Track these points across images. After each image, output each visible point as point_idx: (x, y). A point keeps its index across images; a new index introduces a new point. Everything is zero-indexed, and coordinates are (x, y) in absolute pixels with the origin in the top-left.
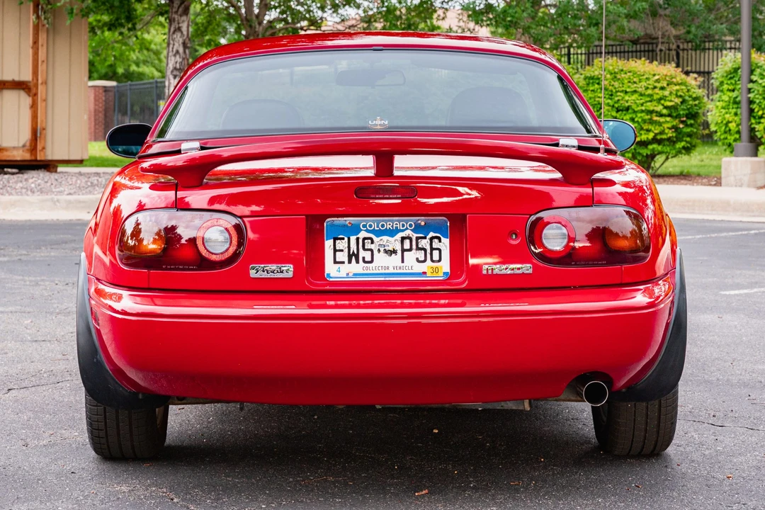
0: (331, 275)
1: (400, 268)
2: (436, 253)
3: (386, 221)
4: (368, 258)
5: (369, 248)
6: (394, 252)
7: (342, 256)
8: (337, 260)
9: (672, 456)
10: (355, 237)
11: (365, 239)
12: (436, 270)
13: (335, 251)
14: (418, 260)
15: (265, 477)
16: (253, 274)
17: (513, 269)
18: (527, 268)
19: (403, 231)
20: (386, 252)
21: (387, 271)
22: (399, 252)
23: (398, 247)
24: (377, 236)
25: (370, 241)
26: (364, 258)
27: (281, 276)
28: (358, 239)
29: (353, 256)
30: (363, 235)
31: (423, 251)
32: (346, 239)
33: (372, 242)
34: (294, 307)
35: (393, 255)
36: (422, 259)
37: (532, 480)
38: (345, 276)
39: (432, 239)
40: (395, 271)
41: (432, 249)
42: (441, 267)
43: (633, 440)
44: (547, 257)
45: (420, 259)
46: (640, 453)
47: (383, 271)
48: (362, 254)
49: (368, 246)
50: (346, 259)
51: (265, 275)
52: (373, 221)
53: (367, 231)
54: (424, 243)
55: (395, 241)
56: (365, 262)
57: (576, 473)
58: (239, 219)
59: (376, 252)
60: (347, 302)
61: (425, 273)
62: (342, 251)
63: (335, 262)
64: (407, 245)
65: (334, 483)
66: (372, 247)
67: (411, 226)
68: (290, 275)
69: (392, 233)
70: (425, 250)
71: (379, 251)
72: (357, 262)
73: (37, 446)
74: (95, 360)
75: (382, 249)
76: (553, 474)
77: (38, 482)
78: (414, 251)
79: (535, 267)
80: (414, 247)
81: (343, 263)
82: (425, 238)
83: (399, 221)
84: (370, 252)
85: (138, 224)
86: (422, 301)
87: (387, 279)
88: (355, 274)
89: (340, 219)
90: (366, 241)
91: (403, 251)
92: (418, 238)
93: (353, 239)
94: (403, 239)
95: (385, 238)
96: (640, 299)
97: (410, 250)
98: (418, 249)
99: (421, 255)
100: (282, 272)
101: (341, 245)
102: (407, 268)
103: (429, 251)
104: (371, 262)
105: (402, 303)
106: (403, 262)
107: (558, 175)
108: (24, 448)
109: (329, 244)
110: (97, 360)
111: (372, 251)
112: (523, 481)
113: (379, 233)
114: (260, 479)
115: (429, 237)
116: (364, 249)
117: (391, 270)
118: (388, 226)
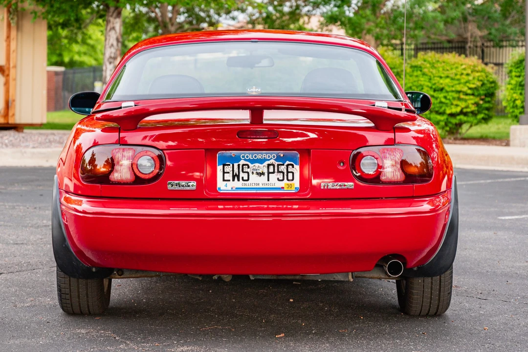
0: (221, 189)
1: (266, 184)
2: (290, 175)
3: (258, 154)
4: (246, 178)
5: (246, 171)
6: (263, 174)
7: (228, 176)
8: (225, 179)
9: (449, 317)
10: (237, 164)
11: (243, 165)
12: (290, 186)
13: (224, 173)
14: (278, 180)
15: (176, 326)
16: (169, 187)
17: (341, 186)
18: (350, 185)
19: (269, 160)
20: (257, 174)
21: (258, 187)
22: (266, 174)
23: (266, 171)
24: (252, 164)
25: (247, 166)
26: (243, 178)
27: (188, 188)
28: (239, 165)
29: (236, 177)
30: (242, 162)
31: (282, 174)
32: (231, 165)
33: (248, 167)
34: (196, 209)
35: (262, 176)
36: (281, 178)
37: (354, 329)
38: (230, 189)
39: (288, 165)
40: (263, 187)
41: (288, 172)
42: (294, 184)
43: (422, 305)
44: (364, 178)
45: (280, 179)
46: (427, 314)
47: (256, 187)
48: (242, 175)
49: (246, 169)
50: (231, 179)
51: (177, 188)
52: (249, 154)
53: (245, 160)
54: (283, 168)
55: (264, 166)
56: (243, 180)
57: (384, 326)
58: (161, 151)
59: (250, 174)
60: (231, 206)
61: (283, 188)
62: (228, 173)
63: (224, 180)
64: (271, 170)
65: (222, 330)
66: (248, 170)
67: (274, 157)
68: (194, 188)
69: (261, 161)
70: (283, 173)
71: (253, 173)
72: (238, 180)
73: (23, 306)
74: (64, 246)
75: (255, 172)
76: (369, 326)
77: (25, 327)
78: (276, 173)
79: (356, 185)
80: (276, 170)
81: (229, 181)
82: (283, 165)
83: (267, 154)
84: (247, 174)
85: (93, 155)
86: (281, 206)
87: (258, 192)
88: (236, 188)
89: (227, 152)
90: (244, 166)
91: (269, 173)
92: (278, 165)
93: (236, 165)
94: (269, 165)
95: (257, 165)
96: (426, 207)
97: (273, 173)
98: (279, 172)
99: (280, 176)
100: (189, 186)
101: (228, 169)
102: (271, 184)
103: (285, 174)
104: (248, 180)
105: (268, 207)
106: (268, 180)
107: (372, 125)
108: (14, 308)
109: (219, 168)
110: (65, 245)
112: (347, 330)
113: (253, 161)
114: (173, 327)
115: (286, 164)
116: (243, 172)
117: (261, 186)
118: (259, 157)
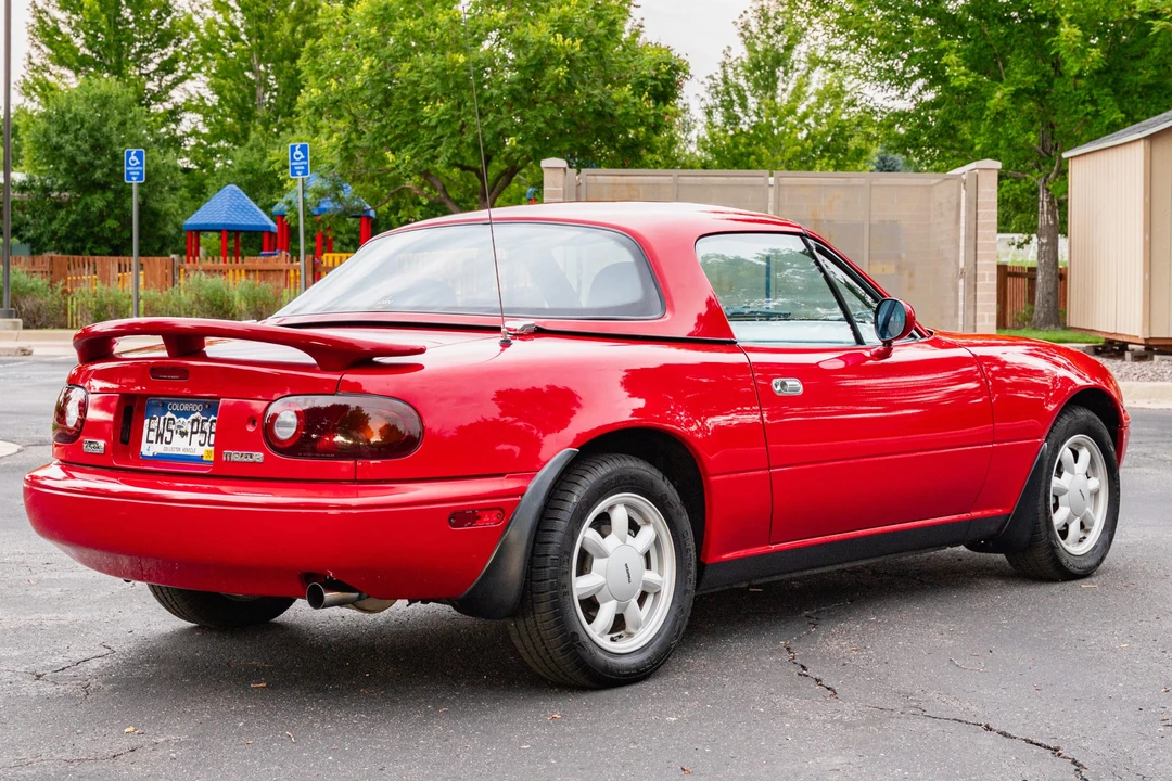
0: (144, 454)
1: (187, 450)
2: (212, 437)
3: (186, 403)
4: (168, 440)
6: (186, 434)
7: (153, 436)
8: (149, 439)
10: (164, 417)
11: (170, 419)
12: (209, 454)
13: (150, 430)
16: (85, 448)
17: (246, 457)
18: (258, 457)
19: (194, 413)
20: (181, 433)
21: (178, 453)
22: (189, 434)
23: (189, 430)
24: (178, 417)
25: (172, 422)
26: (166, 438)
27: (95, 451)
28: (165, 419)
29: (159, 436)
30: (169, 415)
31: (204, 435)
32: (157, 419)
33: (174, 423)
35: (185, 437)
36: (203, 442)
38: (149, 455)
39: (212, 422)
40: (184, 454)
41: (210, 433)
42: (213, 451)
44: (278, 445)
45: (201, 442)
47: (176, 453)
48: (166, 434)
49: (170, 426)
50: (154, 439)
52: (177, 403)
53: (172, 411)
54: (206, 426)
55: (188, 423)
56: (167, 443)
59: (174, 433)
61: (204, 457)
62: (153, 430)
63: (148, 441)
66: (172, 427)
67: (200, 408)
68: (101, 451)
69: (186, 414)
70: (206, 433)
71: (177, 432)
72: (162, 442)
75: (179, 431)
78: (198, 434)
79: (267, 456)
80: (200, 429)
81: (152, 442)
82: (208, 421)
83: (194, 404)
88: (157, 454)
89: (157, 399)
90: (170, 422)
91: (192, 433)
92: (204, 421)
93: (162, 418)
94: (194, 420)
95: (182, 419)
97: (196, 433)
98: (203, 432)
99: (203, 438)
100: (98, 447)
101: (154, 425)
102: (192, 451)
103: (208, 435)
104: (170, 443)
106: (190, 444)
107: (312, 361)
109: (147, 421)
111: (171, 431)
113: (179, 414)
115: (210, 420)
116: (168, 430)
117: (181, 453)
118: (185, 408)
